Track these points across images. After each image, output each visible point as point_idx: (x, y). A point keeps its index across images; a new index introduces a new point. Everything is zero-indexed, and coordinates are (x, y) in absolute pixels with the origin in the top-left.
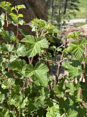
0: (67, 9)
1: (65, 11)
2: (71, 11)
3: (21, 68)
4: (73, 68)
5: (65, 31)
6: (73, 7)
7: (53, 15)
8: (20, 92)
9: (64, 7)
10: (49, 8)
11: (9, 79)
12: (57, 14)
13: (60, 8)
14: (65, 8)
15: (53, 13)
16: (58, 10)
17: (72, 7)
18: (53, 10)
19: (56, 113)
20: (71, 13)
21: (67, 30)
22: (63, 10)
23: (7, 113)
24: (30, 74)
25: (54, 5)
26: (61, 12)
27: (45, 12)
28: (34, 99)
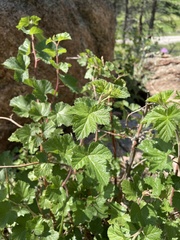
0: (157, 15)
1: (153, 19)
2: (165, 18)
3: (63, 149)
4: (159, 151)
5: (151, 64)
6: (171, 10)
7: (126, 26)
8: (61, 189)
9: (150, 11)
10: (119, 13)
11: (42, 165)
12: (134, 25)
13: (143, 12)
14: (153, 13)
15: (126, 21)
16: (138, 16)
17: (167, 9)
18: (127, 17)
19: (124, 230)
20: (166, 22)
21: (155, 61)
22: (149, 15)
23: (39, 222)
24: (79, 164)
25: (129, 6)
26: (143, 20)
27: (111, 29)
28: (85, 200)
